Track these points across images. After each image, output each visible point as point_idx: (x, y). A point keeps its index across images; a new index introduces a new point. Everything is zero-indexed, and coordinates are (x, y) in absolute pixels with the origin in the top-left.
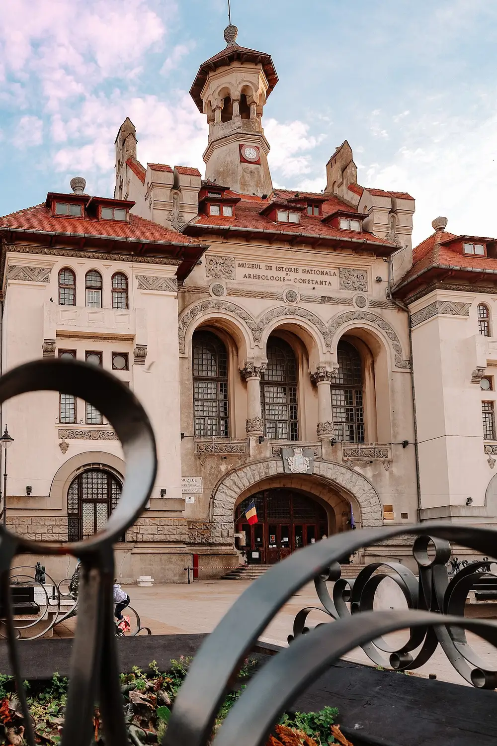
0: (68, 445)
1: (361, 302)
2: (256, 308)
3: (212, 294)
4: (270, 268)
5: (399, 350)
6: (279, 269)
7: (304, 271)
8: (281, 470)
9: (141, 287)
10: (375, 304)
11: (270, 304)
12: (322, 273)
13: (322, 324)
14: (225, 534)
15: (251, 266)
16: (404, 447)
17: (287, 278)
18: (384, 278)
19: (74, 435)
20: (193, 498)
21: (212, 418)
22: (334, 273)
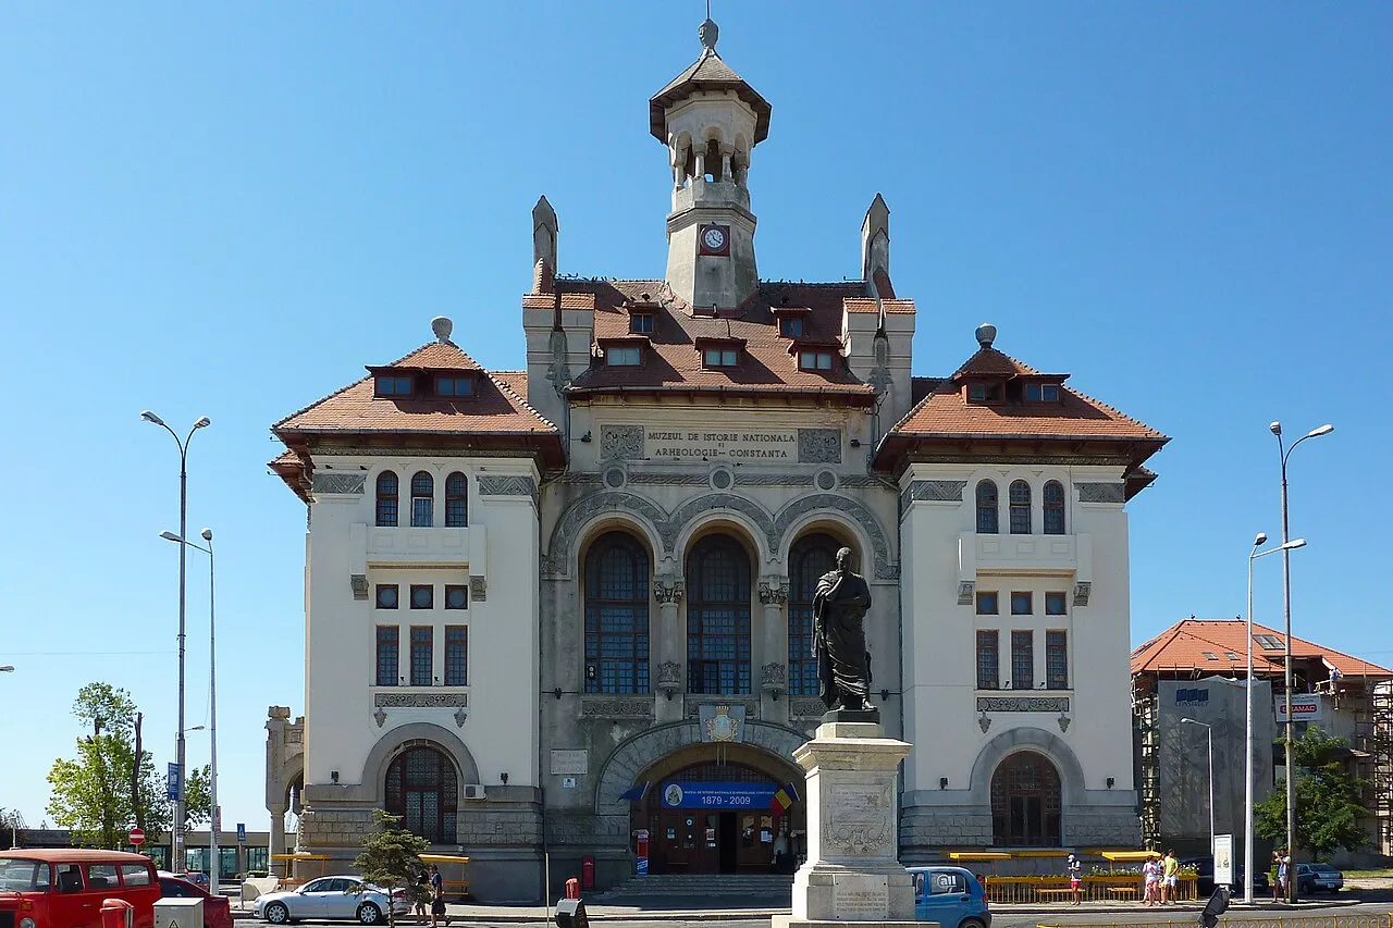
0: (385, 715)
1: (827, 481)
2: (670, 498)
3: (607, 485)
4: (696, 437)
5: (883, 553)
6: (708, 437)
7: (745, 438)
8: (696, 738)
9: (483, 491)
10: (851, 481)
11: (692, 492)
12: (773, 438)
13: (766, 518)
14: (614, 831)
15: (667, 436)
16: (884, 699)
17: (720, 450)
18: (865, 438)
19: (397, 701)
20: (573, 780)
21: (626, 660)
22: (792, 437)
